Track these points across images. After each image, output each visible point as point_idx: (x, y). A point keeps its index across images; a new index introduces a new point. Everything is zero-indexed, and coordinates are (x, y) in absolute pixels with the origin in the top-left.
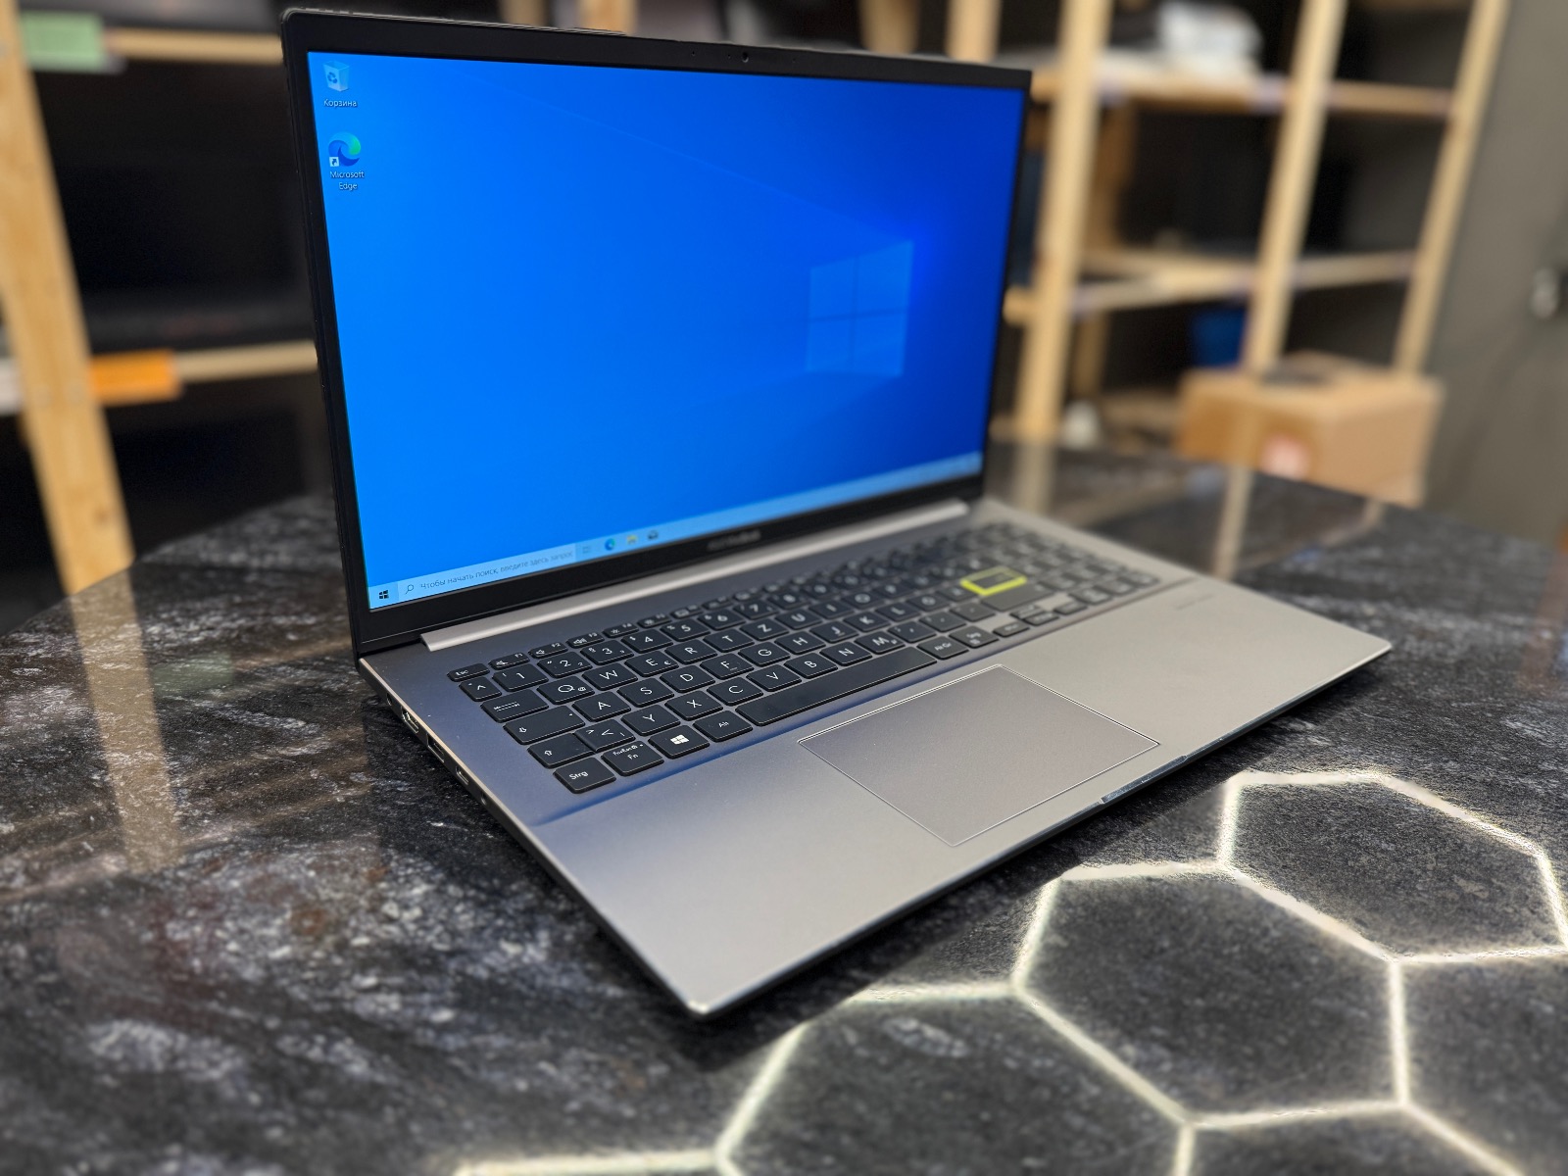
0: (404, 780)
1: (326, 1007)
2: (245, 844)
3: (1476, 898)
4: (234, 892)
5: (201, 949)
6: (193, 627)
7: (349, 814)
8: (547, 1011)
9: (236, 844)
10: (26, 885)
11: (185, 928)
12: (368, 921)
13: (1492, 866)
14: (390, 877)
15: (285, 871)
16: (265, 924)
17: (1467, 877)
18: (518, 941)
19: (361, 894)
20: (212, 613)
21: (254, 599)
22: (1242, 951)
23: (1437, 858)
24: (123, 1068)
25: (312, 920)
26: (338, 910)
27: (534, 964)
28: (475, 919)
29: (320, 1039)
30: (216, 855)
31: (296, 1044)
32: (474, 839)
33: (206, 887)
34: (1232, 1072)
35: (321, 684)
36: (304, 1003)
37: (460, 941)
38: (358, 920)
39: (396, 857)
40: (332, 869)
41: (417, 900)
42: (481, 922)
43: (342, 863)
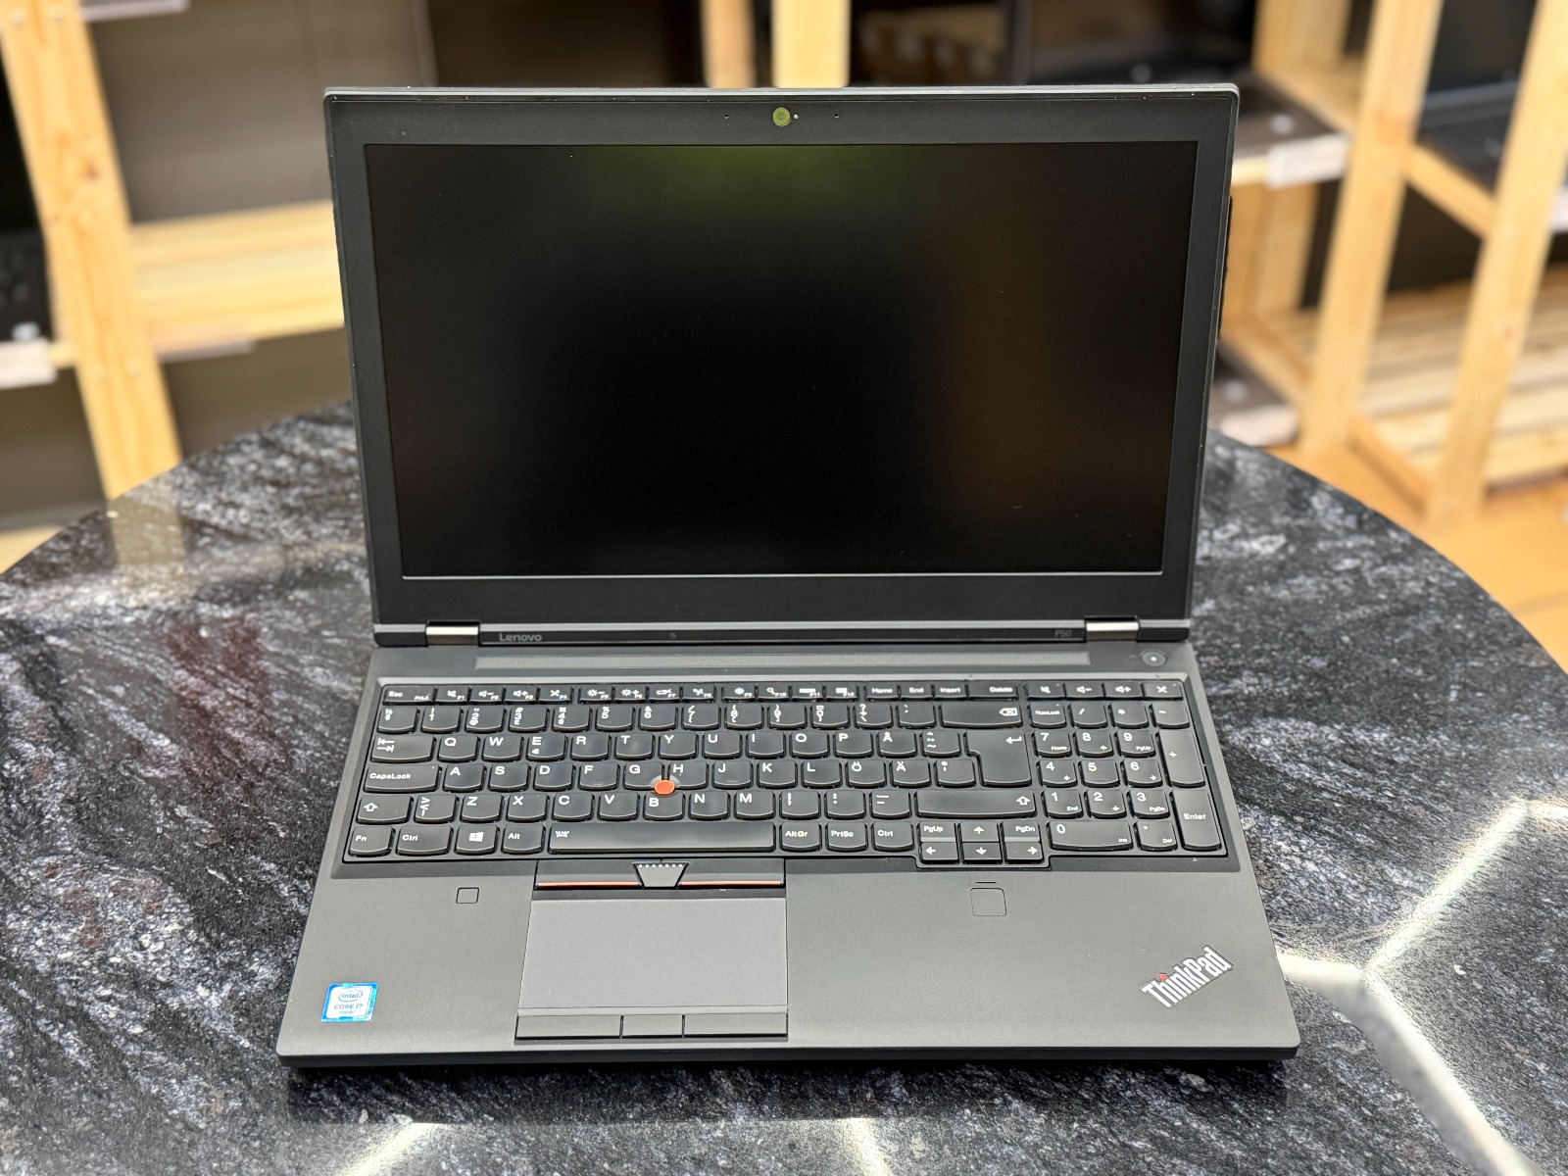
0: (211, 822)
1: (74, 1004)
2: (80, 857)
4: (57, 899)
5: (21, 939)
7: (159, 845)
8: (197, 1044)
9: (75, 855)
11: (18, 920)
12: (128, 945)
14: (158, 911)
15: (95, 888)
16: (65, 930)
18: (210, 988)
19: (134, 921)
20: (154, 584)
25: (95, 934)
26: (114, 931)
27: (209, 1008)
28: (194, 961)
29: (61, 1026)
30: (59, 862)
31: (47, 1025)
32: (229, 892)
33: (42, 889)
35: (201, 699)
36: (62, 997)
37: (175, 977)
38: (122, 942)
39: (170, 895)
40: (125, 895)
41: (166, 936)
42: (195, 966)
43: (134, 891)
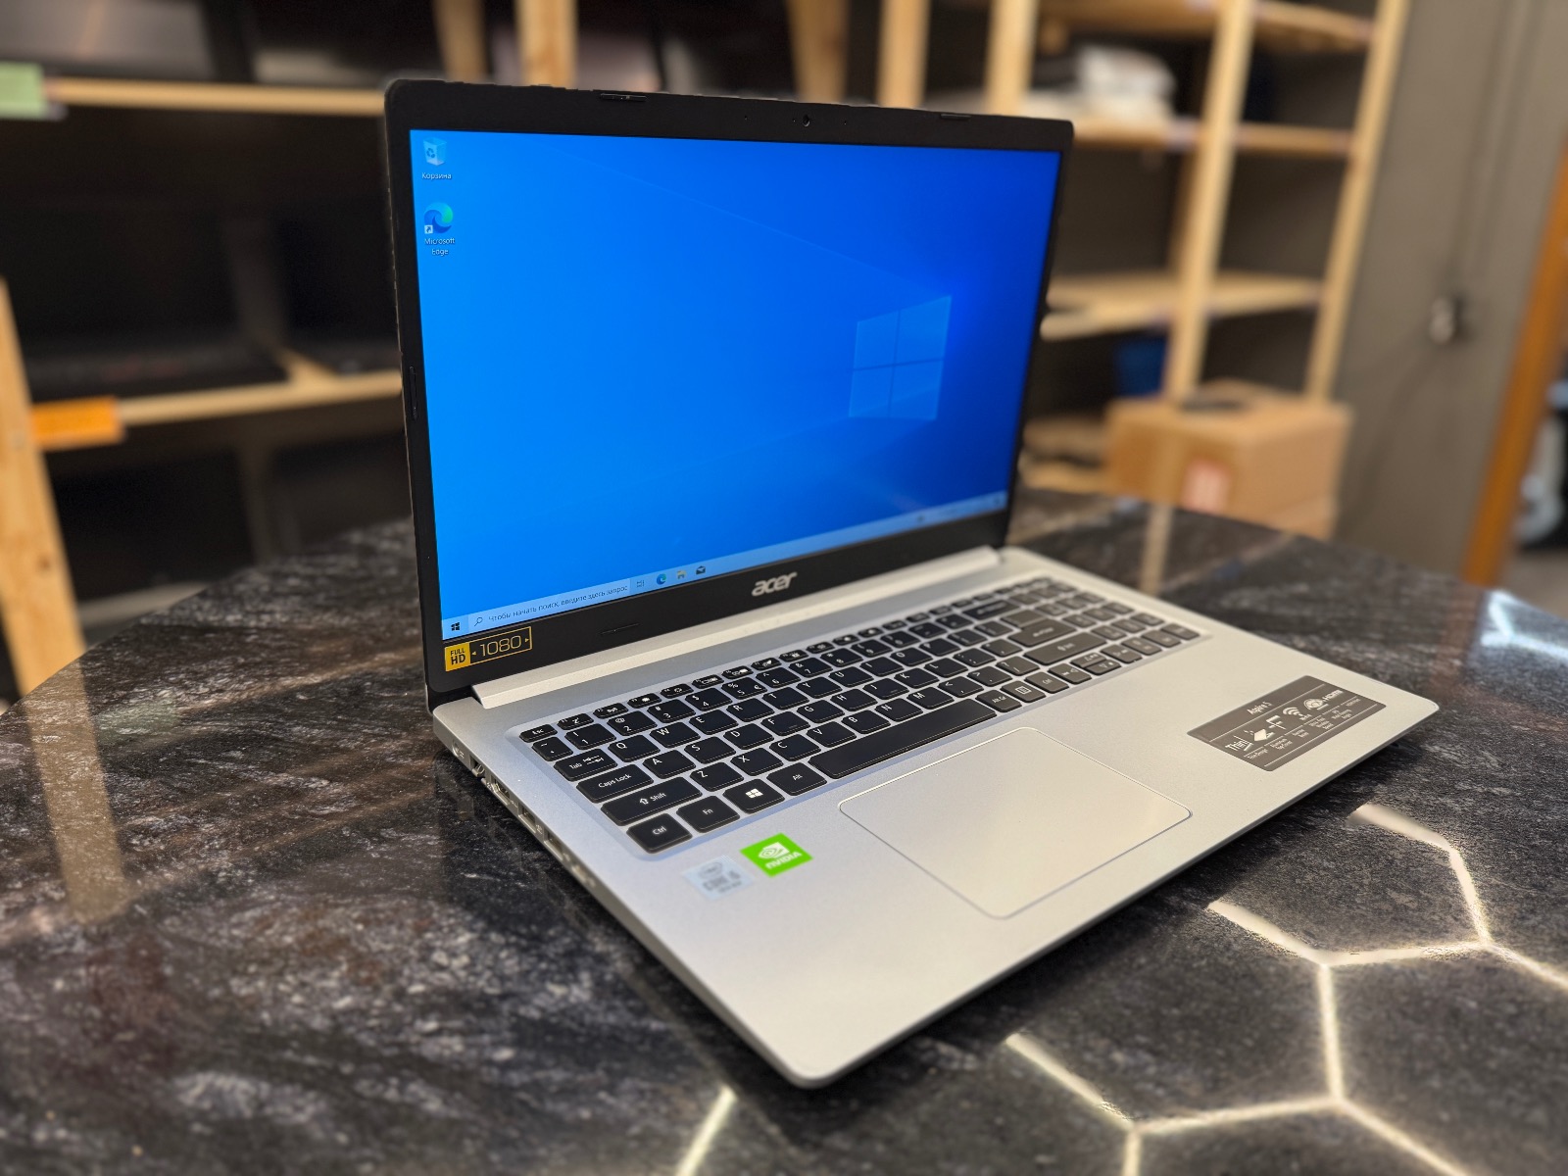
0: (432, 834)
1: (393, 1051)
2: (292, 901)
3: (1405, 906)
4: (289, 948)
5: (268, 1002)
6: (202, 690)
7: (386, 869)
8: (598, 1046)
9: (283, 901)
10: (87, 948)
11: (248, 983)
12: (420, 970)
13: (1419, 879)
14: (433, 927)
15: (334, 925)
16: (324, 976)
17: (1398, 890)
18: (564, 982)
19: (410, 944)
20: (219, 675)
21: (258, 659)
22: (1209, 965)
23: (1371, 873)
24: (214, 1117)
25: (367, 971)
26: (391, 960)
27: (580, 1003)
28: (520, 963)
29: (394, 1081)
30: (266, 913)
31: (373, 1087)
32: (508, 888)
33: (261, 944)
34: (1209, 1072)
35: (338, 743)
36: (372, 1049)
37: (509, 985)
38: (411, 969)
39: (437, 908)
40: (379, 923)
41: (463, 948)
42: (526, 966)
43: (388, 917)
